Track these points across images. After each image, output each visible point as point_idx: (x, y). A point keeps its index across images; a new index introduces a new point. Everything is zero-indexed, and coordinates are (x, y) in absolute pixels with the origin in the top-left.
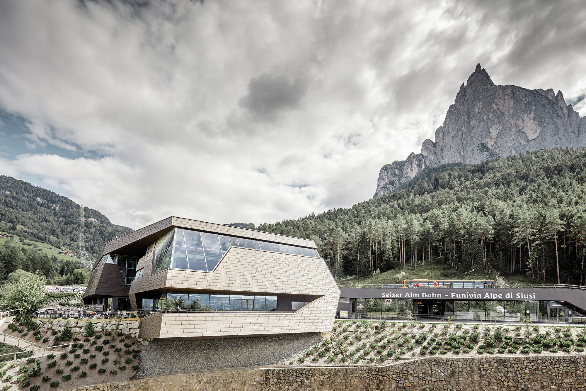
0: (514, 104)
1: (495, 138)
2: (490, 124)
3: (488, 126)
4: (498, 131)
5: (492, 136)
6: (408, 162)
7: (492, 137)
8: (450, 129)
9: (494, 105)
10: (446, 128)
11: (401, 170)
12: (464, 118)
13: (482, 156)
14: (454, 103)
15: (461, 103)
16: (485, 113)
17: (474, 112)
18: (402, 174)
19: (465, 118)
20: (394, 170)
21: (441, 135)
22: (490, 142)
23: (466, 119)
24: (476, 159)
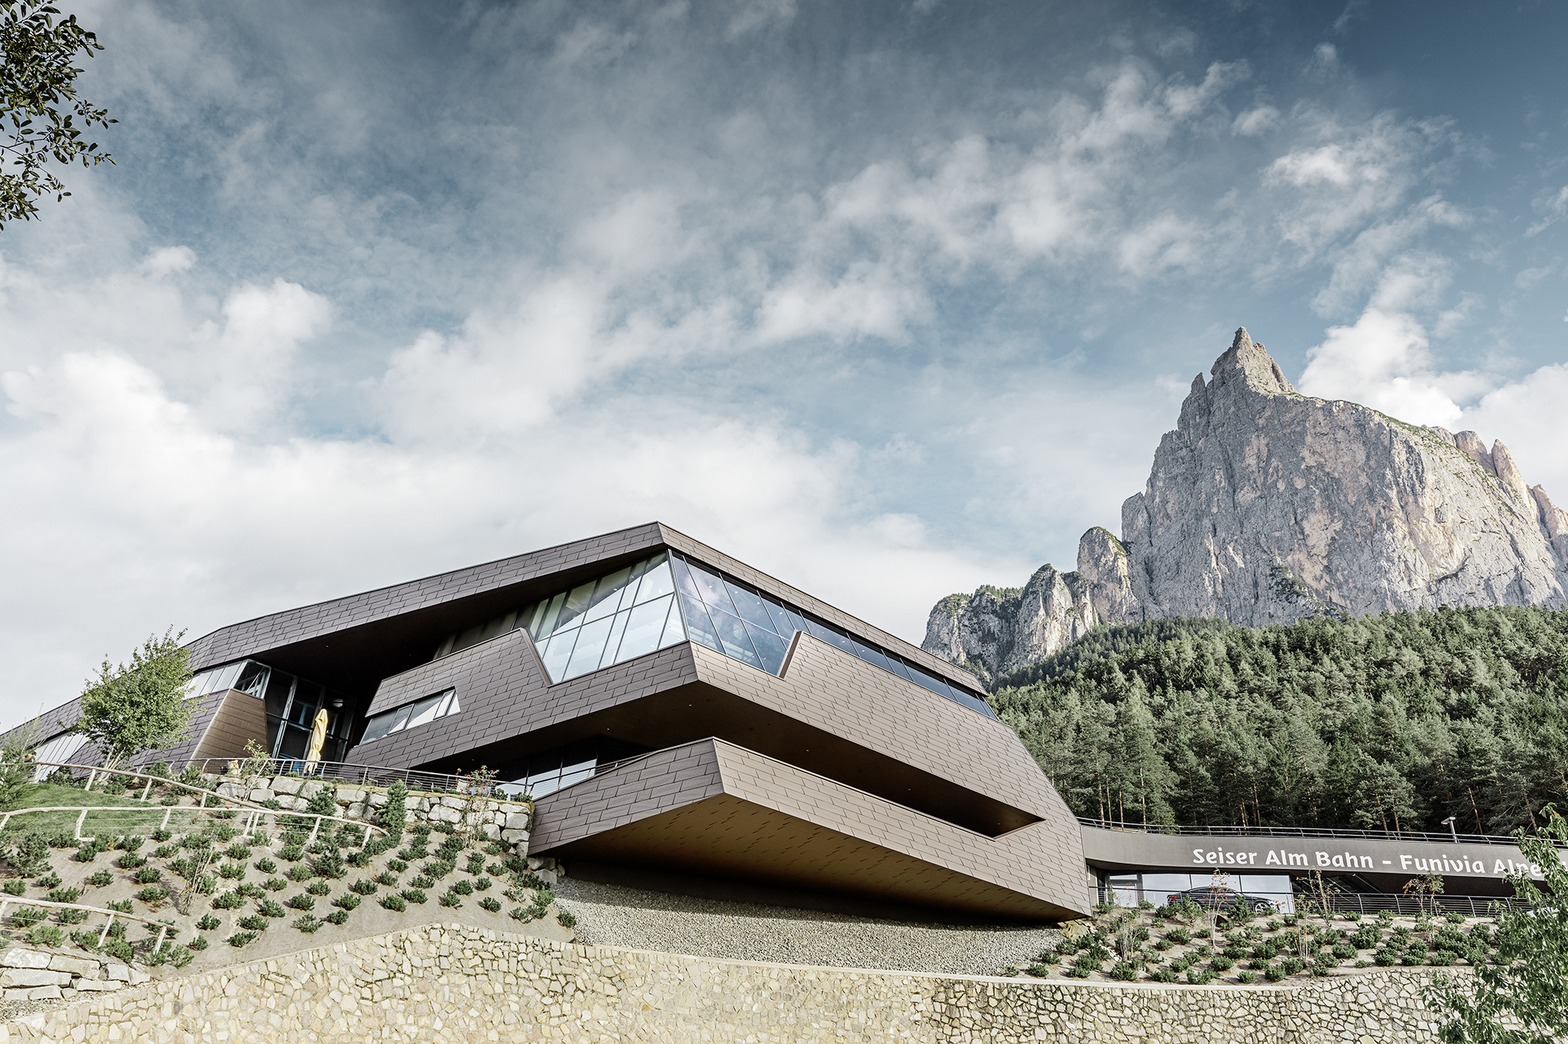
0: (1368, 458)
1: (1324, 554)
2: (1302, 507)
3: (1295, 514)
4: (1330, 533)
5: (1314, 547)
6: (1031, 597)
7: (1314, 551)
8: (1170, 505)
9: (1306, 453)
10: (1157, 500)
11: (1008, 621)
12: (1213, 477)
13: (1290, 609)
14: (1176, 428)
15: (1200, 432)
16: (1280, 474)
17: (1244, 465)
18: (1012, 634)
19: (1217, 477)
20: (982, 617)
21: (1141, 520)
22: (1307, 565)
23: (1221, 482)
24: (1271, 616)
